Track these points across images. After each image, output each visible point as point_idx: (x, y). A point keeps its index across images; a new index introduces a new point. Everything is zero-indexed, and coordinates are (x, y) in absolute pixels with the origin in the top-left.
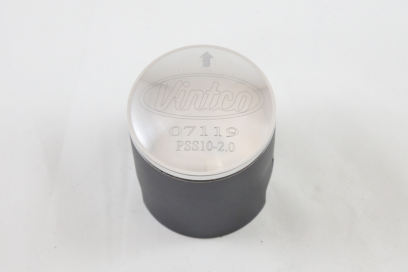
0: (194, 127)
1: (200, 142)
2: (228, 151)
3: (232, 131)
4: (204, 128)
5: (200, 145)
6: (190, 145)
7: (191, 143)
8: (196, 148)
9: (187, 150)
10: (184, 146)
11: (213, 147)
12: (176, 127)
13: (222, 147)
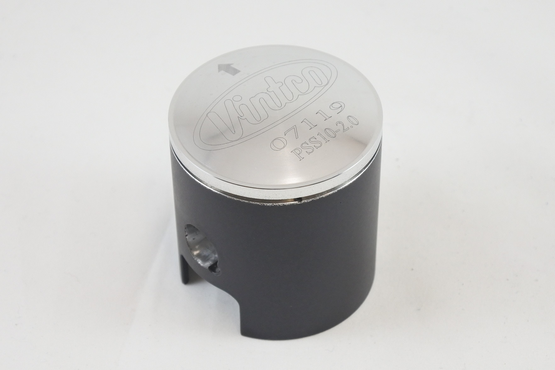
0: (295, 127)
1: (316, 136)
2: (353, 126)
3: (337, 105)
4: (305, 120)
5: (319, 138)
6: (308, 146)
7: (308, 143)
8: (319, 145)
9: (310, 153)
10: (304, 151)
11: (335, 132)
12: (275, 140)
13: (344, 127)
